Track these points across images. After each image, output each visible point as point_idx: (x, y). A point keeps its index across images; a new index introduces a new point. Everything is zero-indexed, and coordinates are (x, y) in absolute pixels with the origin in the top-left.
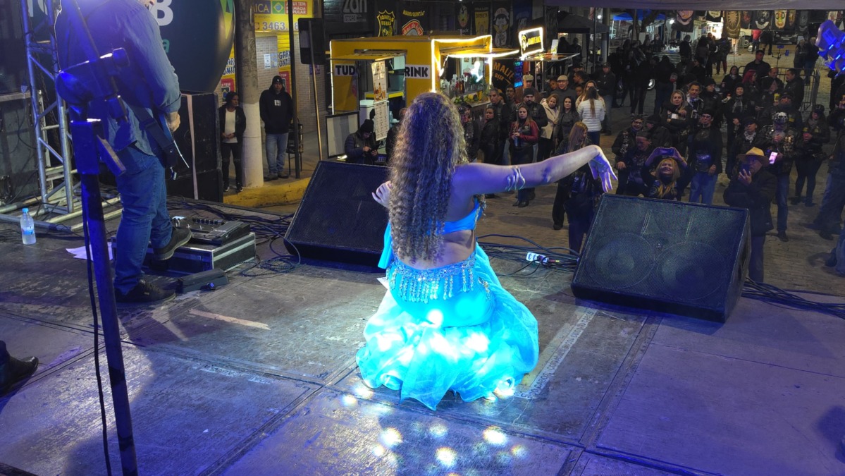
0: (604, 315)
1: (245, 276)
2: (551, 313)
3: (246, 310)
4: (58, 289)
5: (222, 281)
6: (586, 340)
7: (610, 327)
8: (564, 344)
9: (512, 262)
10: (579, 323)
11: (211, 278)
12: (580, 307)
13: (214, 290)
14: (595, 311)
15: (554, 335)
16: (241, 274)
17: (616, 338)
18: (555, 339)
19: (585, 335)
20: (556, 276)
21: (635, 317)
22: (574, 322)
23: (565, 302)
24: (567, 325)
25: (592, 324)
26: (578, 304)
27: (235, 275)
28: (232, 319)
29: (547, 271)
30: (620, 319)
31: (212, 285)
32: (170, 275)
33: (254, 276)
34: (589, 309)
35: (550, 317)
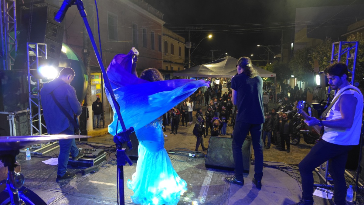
0: (215, 173)
1: (104, 167)
2: (201, 173)
3: (107, 179)
4: (42, 176)
5: (97, 170)
6: (213, 182)
7: (218, 177)
8: (207, 183)
9: (184, 157)
10: (209, 176)
11: (93, 169)
12: (208, 171)
13: (95, 173)
14: (213, 172)
15: (203, 181)
16: (102, 166)
17: (221, 180)
18: (204, 182)
19: (212, 180)
20: (198, 161)
21: (224, 173)
22: (208, 176)
23: (204, 169)
24: (206, 177)
25: (213, 176)
26: (207, 170)
27: (101, 167)
28: (103, 183)
29: (195, 159)
30: (220, 174)
31: (94, 171)
32: (79, 168)
33: (107, 167)
34: (211, 171)
35: (201, 175)
